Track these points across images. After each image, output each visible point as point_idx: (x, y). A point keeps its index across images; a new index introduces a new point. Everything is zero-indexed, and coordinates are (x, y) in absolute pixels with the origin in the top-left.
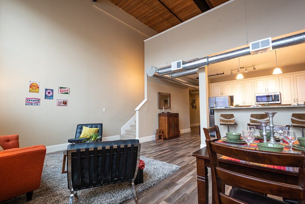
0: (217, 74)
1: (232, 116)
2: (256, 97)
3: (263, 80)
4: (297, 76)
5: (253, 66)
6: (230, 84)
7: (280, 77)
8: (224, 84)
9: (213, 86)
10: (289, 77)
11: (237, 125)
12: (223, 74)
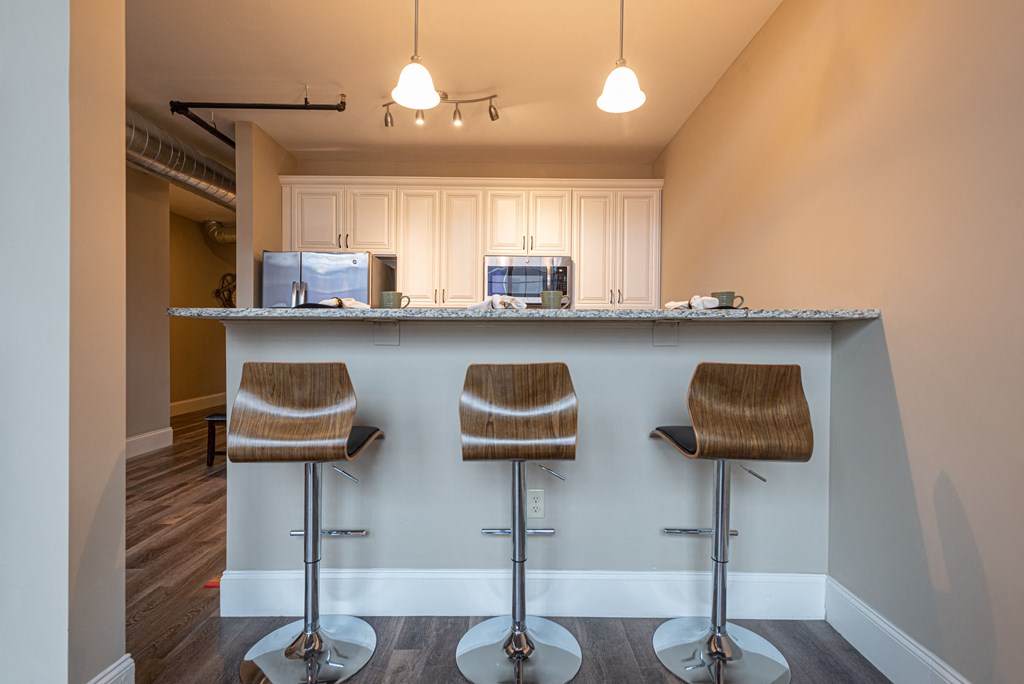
0: (307, 106)
1: (336, 380)
2: (490, 268)
3: (519, 196)
4: (627, 197)
5: (491, 98)
6: (385, 195)
7: (575, 194)
8: (356, 191)
9: (297, 190)
10: (600, 197)
11: (381, 437)
12: (341, 107)
